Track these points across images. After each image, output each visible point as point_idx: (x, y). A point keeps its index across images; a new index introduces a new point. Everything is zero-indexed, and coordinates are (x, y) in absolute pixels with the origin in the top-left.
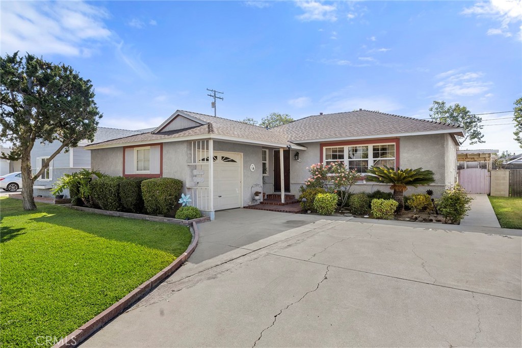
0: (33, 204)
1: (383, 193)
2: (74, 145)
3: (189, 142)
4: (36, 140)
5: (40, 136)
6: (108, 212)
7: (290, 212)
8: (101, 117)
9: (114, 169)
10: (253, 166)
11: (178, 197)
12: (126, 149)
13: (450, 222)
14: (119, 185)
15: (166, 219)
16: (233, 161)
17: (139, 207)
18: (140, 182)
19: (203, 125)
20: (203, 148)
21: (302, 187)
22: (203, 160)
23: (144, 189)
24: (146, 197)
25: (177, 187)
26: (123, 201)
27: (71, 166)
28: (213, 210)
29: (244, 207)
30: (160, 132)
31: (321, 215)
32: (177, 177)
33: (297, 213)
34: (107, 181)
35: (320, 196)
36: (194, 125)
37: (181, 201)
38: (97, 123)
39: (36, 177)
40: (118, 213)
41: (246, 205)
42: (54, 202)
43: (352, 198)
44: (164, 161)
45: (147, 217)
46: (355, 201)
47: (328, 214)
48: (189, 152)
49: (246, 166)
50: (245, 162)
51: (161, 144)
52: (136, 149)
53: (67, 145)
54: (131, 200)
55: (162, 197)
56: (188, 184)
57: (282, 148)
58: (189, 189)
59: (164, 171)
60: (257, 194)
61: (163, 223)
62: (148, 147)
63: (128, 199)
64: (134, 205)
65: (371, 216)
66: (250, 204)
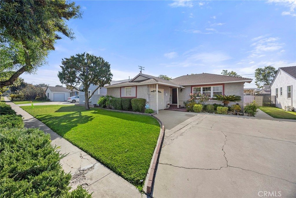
0: (89, 108)
1: (217, 104)
2: (103, 86)
3: (148, 85)
4: (91, 84)
5: (92, 83)
6: (117, 111)
7: (183, 111)
8: (112, 76)
9: (117, 95)
10: (167, 94)
11: (144, 105)
12: (122, 88)
13: (250, 115)
14: (121, 101)
15: (141, 113)
16: (160, 92)
17: (130, 108)
18: (131, 100)
19: (150, 79)
20: (152, 87)
21: (184, 102)
22: (152, 92)
23: (132, 102)
24: (133, 105)
25: (144, 101)
26: (124, 107)
27: (99, 94)
28: (157, 110)
29: (164, 109)
30: (133, 81)
31: (196, 112)
32: (143, 98)
33: (186, 112)
34: (117, 99)
35: (196, 105)
36: (146, 79)
37: (146, 107)
38: (112, 78)
39: (90, 98)
40: (121, 111)
41: (165, 109)
42: (93, 107)
43: (208, 107)
44: (137, 92)
45: (133, 112)
46: (209, 108)
47: (199, 112)
48: (148, 89)
49: (165, 94)
50: (164, 93)
51: (136, 86)
52: (125, 88)
53: (101, 86)
54: (126, 106)
55: (140, 105)
56: (147, 101)
57: (178, 87)
58: (148, 102)
59: (137, 96)
60: (168, 104)
61: (140, 115)
62: (131, 87)
63: (125, 106)
64: (128, 108)
65: (216, 113)
66: (166, 108)
